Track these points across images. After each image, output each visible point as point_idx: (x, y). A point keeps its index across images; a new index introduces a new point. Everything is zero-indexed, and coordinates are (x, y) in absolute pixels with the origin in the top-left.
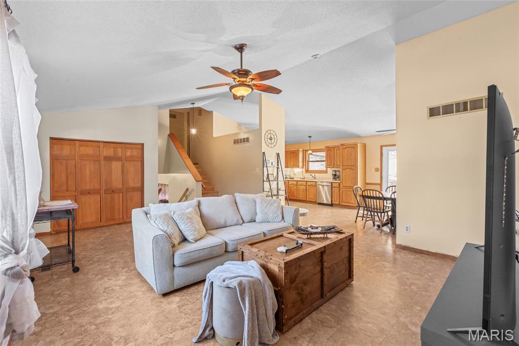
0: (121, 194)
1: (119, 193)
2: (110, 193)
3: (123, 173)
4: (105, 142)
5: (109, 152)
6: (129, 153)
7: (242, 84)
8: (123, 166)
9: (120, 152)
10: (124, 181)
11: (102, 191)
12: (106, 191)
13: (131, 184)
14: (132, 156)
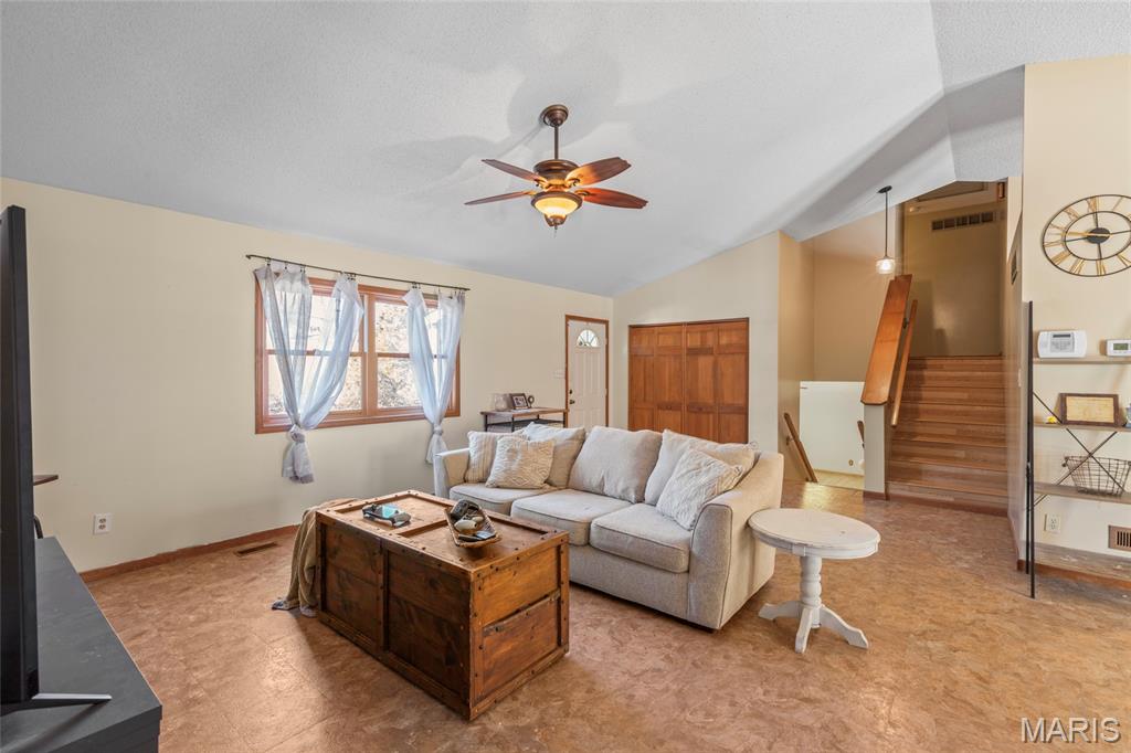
0: (711, 416)
1: (708, 413)
2: (695, 412)
3: (715, 376)
4: (689, 324)
5: (694, 341)
6: (724, 340)
7: (556, 192)
8: (715, 364)
9: (710, 341)
10: (716, 393)
11: (684, 408)
12: (690, 408)
13: (728, 399)
14: (729, 345)
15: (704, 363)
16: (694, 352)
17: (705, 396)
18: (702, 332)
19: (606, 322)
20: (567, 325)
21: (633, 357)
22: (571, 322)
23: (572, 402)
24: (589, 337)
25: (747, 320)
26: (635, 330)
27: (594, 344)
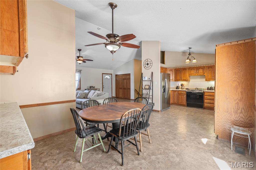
0: (126, 90)
3: (126, 83)
6: (128, 77)
8: (127, 81)
11: (123, 89)
13: (128, 87)
15: (125, 81)
16: (124, 79)
17: (125, 87)
18: (125, 76)
19: (112, 74)
20: (102, 75)
21: (116, 80)
22: (103, 74)
23: (104, 88)
24: (108, 77)
25: (130, 74)
26: (116, 75)
27: (109, 78)
